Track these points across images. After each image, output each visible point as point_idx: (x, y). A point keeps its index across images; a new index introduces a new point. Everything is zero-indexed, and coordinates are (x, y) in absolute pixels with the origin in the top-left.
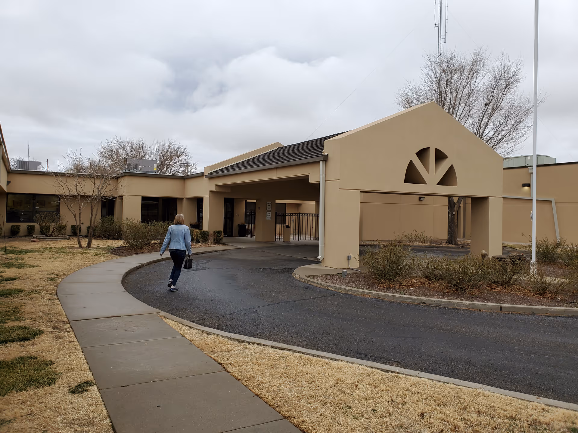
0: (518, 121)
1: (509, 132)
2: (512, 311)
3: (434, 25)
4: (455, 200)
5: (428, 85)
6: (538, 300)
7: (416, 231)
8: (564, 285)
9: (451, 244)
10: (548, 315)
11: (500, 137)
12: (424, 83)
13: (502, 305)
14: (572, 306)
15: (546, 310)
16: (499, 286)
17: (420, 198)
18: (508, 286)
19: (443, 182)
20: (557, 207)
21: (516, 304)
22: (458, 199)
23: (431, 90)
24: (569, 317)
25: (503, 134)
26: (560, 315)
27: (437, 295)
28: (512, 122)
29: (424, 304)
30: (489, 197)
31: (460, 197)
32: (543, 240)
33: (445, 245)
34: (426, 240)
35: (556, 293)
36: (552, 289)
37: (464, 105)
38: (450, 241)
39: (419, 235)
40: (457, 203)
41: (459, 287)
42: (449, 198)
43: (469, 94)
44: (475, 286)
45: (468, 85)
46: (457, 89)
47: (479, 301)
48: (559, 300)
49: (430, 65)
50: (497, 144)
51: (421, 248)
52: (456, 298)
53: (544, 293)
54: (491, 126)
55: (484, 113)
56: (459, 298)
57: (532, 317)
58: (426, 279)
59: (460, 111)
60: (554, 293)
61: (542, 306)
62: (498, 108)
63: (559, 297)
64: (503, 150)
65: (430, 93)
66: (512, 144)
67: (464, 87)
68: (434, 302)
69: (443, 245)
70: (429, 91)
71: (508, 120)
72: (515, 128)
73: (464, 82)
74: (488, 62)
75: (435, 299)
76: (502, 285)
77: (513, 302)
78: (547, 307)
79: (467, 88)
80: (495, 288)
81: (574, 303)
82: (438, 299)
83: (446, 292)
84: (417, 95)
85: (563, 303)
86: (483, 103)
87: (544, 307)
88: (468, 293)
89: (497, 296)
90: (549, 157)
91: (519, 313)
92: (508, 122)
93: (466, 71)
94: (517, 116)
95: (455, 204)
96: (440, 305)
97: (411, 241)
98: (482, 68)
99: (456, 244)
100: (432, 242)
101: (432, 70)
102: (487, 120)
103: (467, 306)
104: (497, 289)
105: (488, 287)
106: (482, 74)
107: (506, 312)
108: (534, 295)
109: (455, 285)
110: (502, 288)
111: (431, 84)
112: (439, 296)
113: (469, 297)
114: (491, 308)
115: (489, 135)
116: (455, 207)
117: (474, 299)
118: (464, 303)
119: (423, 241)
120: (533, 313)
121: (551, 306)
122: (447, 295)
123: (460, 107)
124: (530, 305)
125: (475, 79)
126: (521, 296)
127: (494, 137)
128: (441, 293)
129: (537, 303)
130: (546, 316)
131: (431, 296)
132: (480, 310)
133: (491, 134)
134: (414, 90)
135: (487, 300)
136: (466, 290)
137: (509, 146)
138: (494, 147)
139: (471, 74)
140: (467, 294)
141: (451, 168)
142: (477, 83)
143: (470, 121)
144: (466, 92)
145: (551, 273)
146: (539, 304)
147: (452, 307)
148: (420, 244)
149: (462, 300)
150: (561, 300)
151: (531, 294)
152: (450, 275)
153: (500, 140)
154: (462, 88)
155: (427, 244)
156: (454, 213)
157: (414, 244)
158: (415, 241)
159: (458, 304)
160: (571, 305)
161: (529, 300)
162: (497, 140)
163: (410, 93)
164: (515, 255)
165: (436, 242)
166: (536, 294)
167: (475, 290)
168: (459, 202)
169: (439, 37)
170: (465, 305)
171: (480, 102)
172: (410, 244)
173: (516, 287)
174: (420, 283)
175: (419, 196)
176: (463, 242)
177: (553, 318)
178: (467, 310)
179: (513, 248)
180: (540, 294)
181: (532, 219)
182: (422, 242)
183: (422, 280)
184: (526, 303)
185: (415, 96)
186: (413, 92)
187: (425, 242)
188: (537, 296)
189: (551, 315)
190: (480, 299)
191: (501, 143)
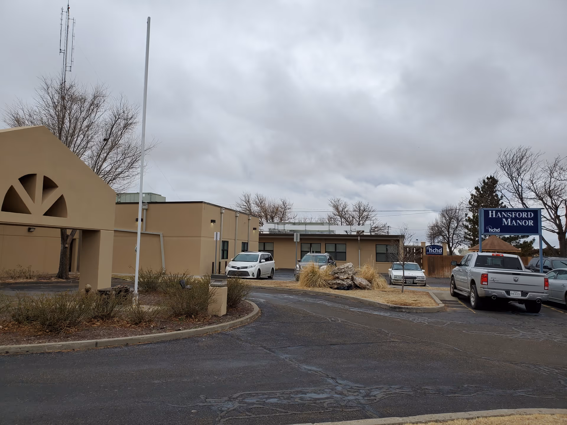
0: (134, 160)
1: (126, 169)
2: (107, 346)
3: (59, 50)
4: (69, 232)
5: (43, 108)
6: (134, 330)
7: (20, 266)
8: (158, 312)
9: (62, 278)
10: (140, 344)
11: (116, 173)
12: (39, 106)
13: (98, 340)
14: (161, 332)
15: (138, 339)
16: (99, 320)
17: (29, 229)
18: (108, 320)
19: (49, 213)
20: (164, 240)
21: (112, 338)
22: (72, 231)
23: (46, 114)
24: (158, 343)
25: (119, 170)
26: (150, 342)
27: (26, 340)
28: (129, 160)
29: (6, 353)
30: (101, 230)
31: (74, 230)
32: (147, 271)
33: (55, 280)
34: (32, 276)
35: (150, 321)
36: (147, 318)
37: (82, 136)
38: (61, 276)
39: (24, 271)
40: (70, 235)
41: (53, 327)
42: (62, 230)
43: (88, 127)
44: (74, 324)
45: (88, 118)
46: (77, 119)
47: (75, 340)
48: (152, 327)
49: (46, 88)
50: (113, 180)
51: (26, 285)
52: (48, 340)
53: (140, 322)
54: (109, 161)
55: (102, 148)
56: (52, 340)
57: (126, 348)
58: (16, 323)
59: (78, 142)
60: (148, 321)
61: (136, 336)
62: (116, 145)
63: (152, 325)
64: (119, 186)
65: (46, 117)
66: (128, 181)
67: (84, 119)
68: (20, 349)
69: (52, 280)
70: (45, 115)
71: (124, 158)
72: (130, 166)
73: (84, 114)
74: (108, 100)
75: (21, 346)
76: (102, 319)
77: (109, 335)
78: (141, 336)
79: (87, 120)
80: (95, 323)
81: (163, 328)
82: (26, 345)
83: (38, 335)
84: (30, 116)
85: (154, 330)
86: (102, 138)
87: (138, 336)
88: (64, 333)
89: (95, 332)
90: (160, 195)
91: (114, 346)
92: (125, 159)
93: (86, 103)
94: (133, 156)
95: (68, 236)
96: (27, 352)
97: (13, 278)
98: (103, 104)
99: (67, 278)
100: (40, 277)
101: (48, 93)
102: (105, 155)
103: (59, 348)
104: (97, 323)
105: (88, 322)
106: (101, 109)
107: (101, 348)
108: (130, 326)
109: (49, 325)
110: (102, 322)
111: (47, 108)
112: (28, 341)
113: (64, 337)
114: (86, 346)
115: (106, 170)
116: (68, 240)
117: (69, 338)
118: (56, 344)
119: (29, 277)
120: (127, 344)
121: (144, 335)
122: (38, 337)
123: (79, 138)
124: (125, 336)
125: (95, 113)
126: (118, 328)
127: (111, 172)
128: (31, 337)
129: (133, 333)
130: (138, 345)
131: (18, 342)
132: (73, 350)
133: (108, 169)
134: (25, 110)
135: (83, 337)
136: (62, 329)
137: (125, 182)
138: (110, 182)
139: (92, 107)
140: (62, 334)
141: (61, 199)
142: (97, 117)
143: (88, 153)
144: (85, 123)
145: (151, 302)
146: (134, 334)
147: (42, 352)
148: (25, 280)
149: (56, 341)
150: (154, 327)
151: (128, 325)
152: (44, 315)
153: (117, 175)
154: (81, 120)
155: (32, 280)
156: (67, 246)
157: (18, 281)
158: (19, 277)
159: (49, 347)
160: (160, 330)
161: (126, 331)
162: (114, 175)
163: (21, 113)
164: (120, 287)
165: (44, 277)
166: (133, 325)
167: (72, 328)
168: (73, 234)
169: (65, 64)
170: (57, 347)
171: (99, 137)
172: (12, 281)
173: (116, 319)
174: (6, 329)
175: (28, 227)
176: (74, 276)
177: (144, 347)
178: (59, 352)
179: (124, 279)
180: (136, 324)
181: (136, 251)
182: (27, 278)
183: (10, 325)
184: (122, 335)
185: (27, 117)
186: (25, 112)
187: (30, 278)
188: (134, 326)
189: (143, 343)
190: (76, 338)
191: (118, 179)
